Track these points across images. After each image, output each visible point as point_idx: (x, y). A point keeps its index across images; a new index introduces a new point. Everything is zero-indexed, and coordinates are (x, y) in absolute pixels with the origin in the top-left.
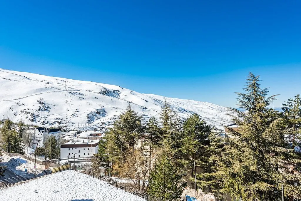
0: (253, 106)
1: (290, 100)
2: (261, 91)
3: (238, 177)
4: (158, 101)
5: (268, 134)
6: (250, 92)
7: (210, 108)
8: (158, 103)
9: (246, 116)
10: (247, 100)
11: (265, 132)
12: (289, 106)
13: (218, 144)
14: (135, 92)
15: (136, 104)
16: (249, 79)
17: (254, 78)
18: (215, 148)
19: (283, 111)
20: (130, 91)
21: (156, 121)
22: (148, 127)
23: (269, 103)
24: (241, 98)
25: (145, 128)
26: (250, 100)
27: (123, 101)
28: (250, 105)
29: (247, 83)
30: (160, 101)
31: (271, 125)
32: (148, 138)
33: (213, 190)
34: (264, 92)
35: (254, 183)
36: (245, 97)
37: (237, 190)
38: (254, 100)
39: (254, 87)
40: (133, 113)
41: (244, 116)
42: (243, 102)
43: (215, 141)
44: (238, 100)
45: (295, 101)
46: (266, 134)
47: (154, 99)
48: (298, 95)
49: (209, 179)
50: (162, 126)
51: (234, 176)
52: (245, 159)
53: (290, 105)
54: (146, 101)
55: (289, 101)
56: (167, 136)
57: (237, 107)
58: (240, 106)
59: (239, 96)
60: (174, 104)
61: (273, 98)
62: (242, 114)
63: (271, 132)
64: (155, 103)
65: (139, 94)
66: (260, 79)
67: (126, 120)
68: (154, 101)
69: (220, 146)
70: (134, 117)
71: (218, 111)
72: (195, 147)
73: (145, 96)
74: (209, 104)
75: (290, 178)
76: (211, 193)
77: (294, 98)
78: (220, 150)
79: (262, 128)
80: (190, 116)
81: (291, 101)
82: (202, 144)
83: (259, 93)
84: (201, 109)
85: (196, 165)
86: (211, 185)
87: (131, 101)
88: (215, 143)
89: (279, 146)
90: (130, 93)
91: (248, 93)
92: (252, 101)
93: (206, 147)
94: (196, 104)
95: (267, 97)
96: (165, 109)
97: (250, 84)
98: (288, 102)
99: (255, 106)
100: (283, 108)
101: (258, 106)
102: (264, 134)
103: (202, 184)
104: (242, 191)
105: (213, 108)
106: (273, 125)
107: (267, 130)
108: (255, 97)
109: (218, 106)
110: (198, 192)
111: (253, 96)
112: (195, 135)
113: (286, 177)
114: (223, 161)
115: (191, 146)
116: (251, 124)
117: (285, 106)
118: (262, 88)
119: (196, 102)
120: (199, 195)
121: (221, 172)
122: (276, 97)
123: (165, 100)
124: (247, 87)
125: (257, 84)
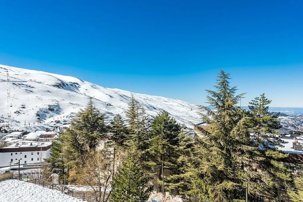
0: (222, 104)
1: (257, 98)
2: (230, 89)
3: (206, 178)
4: (124, 97)
5: (235, 133)
6: (219, 90)
7: (180, 105)
8: (124, 99)
9: (216, 114)
10: (217, 98)
11: (233, 130)
12: (255, 105)
13: (187, 143)
14: (97, 86)
15: (98, 100)
16: (220, 76)
17: (224, 76)
18: (184, 148)
19: (250, 110)
20: (92, 84)
21: (121, 119)
22: (112, 126)
23: (237, 101)
24: (210, 96)
25: (109, 127)
26: (220, 98)
27: (83, 96)
28: (219, 104)
29: (218, 80)
30: (127, 97)
31: (238, 124)
32: (112, 138)
33: (180, 193)
34: (233, 90)
35: (221, 183)
36: (215, 95)
37: (204, 190)
38: (223, 97)
39: (224, 84)
40: (95, 111)
41: (214, 114)
42: (213, 100)
43: (185, 141)
44: (208, 97)
45: (260, 100)
46: (234, 132)
47: (120, 94)
48: (264, 94)
49: (177, 181)
50: (128, 125)
51: (202, 176)
52: (213, 158)
53: (256, 103)
54: (111, 97)
56: (134, 136)
57: (207, 105)
58: (210, 104)
59: (209, 93)
60: (143, 100)
61: (241, 96)
62: (212, 112)
63: (238, 130)
64: (122, 99)
65: (102, 88)
66: (229, 76)
67: (86, 118)
68: (120, 96)
69: (189, 146)
70: (95, 115)
71: (188, 109)
72: (163, 148)
73: (110, 91)
74: (179, 101)
75: (254, 175)
76: (179, 196)
77: (260, 97)
78: (189, 149)
79: (230, 126)
80: (159, 113)
81: (257, 100)
82: (171, 144)
83: (228, 91)
84: (171, 107)
85: (164, 167)
86: (179, 187)
87: (92, 96)
88: (184, 143)
89: (244, 144)
90: (92, 86)
91: (217, 91)
92: (222, 99)
93: (175, 147)
94: (166, 101)
95: (235, 95)
96: (132, 106)
97: (220, 81)
98: (254, 101)
99: (224, 104)
100: (250, 107)
101: (227, 104)
102: (231, 132)
103: (170, 187)
104: (209, 192)
105: (184, 106)
106: (240, 124)
107: (235, 129)
108: (225, 95)
109: (188, 103)
110: (165, 196)
111: (223, 94)
112: (164, 134)
113: (251, 175)
114: (192, 161)
115: (160, 147)
116: (220, 123)
117: (252, 105)
118: (231, 86)
119: (166, 99)
120: (166, 198)
121: (190, 173)
122: (244, 96)
123: (132, 96)
124: (217, 85)
125: (227, 82)
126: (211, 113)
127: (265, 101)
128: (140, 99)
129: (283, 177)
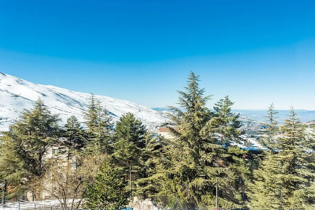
0: (192, 105)
1: (222, 100)
2: (199, 90)
3: (176, 178)
4: (61, 95)
5: (204, 133)
6: (189, 91)
7: (127, 106)
8: (62, 99)
10: (187, 99)
11: (202, 130)
12: (220, 106)
13: (155, 145)
14: (25, 81)
15: (26, 99)
16: (190, 77)
17: (194, 77)
18: (152, 150)
19: (215, 111)
20: (17, 79)
21: (77, 121)
23: (205, 103)
24: (182, 96)
26: (190, 99)
28: (189, 104)
29: (188, 82)
30: (65, 95)
31: (207, 124)
33: (149, 196)
34: (201, 92)
35: (190, 181)
36: (186, 96)
37: (174, 190)
38: (193, 98)
39: (194, 86)
40: (45, 111)
41: (184, 115)
42: (184, 101)
43: (152, 143)
44: (180, 98)
45: (225, 102)
47: (56, 93)
48: (227, 96)
49: (145, 184)
50: (87, 128)
51: (171, 177)
52: (183, 158)
53: (221, 105)
54: (44, 95)
55: (221, 102)
56: (96, 139)
57: (178, 106)
58: (180, 105)
59: (180, 94)
60: (85, 100)
61: (209, 98)
63: (207, 130)
64: (58, 98)
65: (31, 84)
66: (199, 78)
68: (55, 95)
69: (157, 148)
71: (136, 111)
72: (130, 151)
73: (42, 88)
74: (127, 102)
76: (148, 199)
77: (224, 99)
78: (157, 151)
79: (198, 127)
81: (222, 102)
82: (139, 147)
83: (197, 93)
84: (117, 108)
85: (132, 171)
86: (147, 190)
88: (152, 145)
90: (17, 81)
91: (187, 92)
93: (143, 149)
95: (203, 97)
96: (92, 106)
97: (190, 83)
98: (219, 102)
99: (194, 104)
100: (215, 108)
101: (196, 106)
102: (201, 132)
103: (137, 191)
104: (179, 191)
105: (131, 107)
107: (204, 129)
108: (194, 96)
109: (135, 104)
110: (133, 201)
111: (192, 95)
112: (130, 137)
113: (218, 171)
114: (163, 162)
115: (126, 150)
117: (216, 106)
118: (200, 87)
120: (135, 203)
121: (160, 173)
122: (211, 98)
123: (92, 95)
124: (187, 86)
125: (197, 84)
126: (181, 114)
127: (229, 103)
128: (82, 99)
129: (243, 170)
